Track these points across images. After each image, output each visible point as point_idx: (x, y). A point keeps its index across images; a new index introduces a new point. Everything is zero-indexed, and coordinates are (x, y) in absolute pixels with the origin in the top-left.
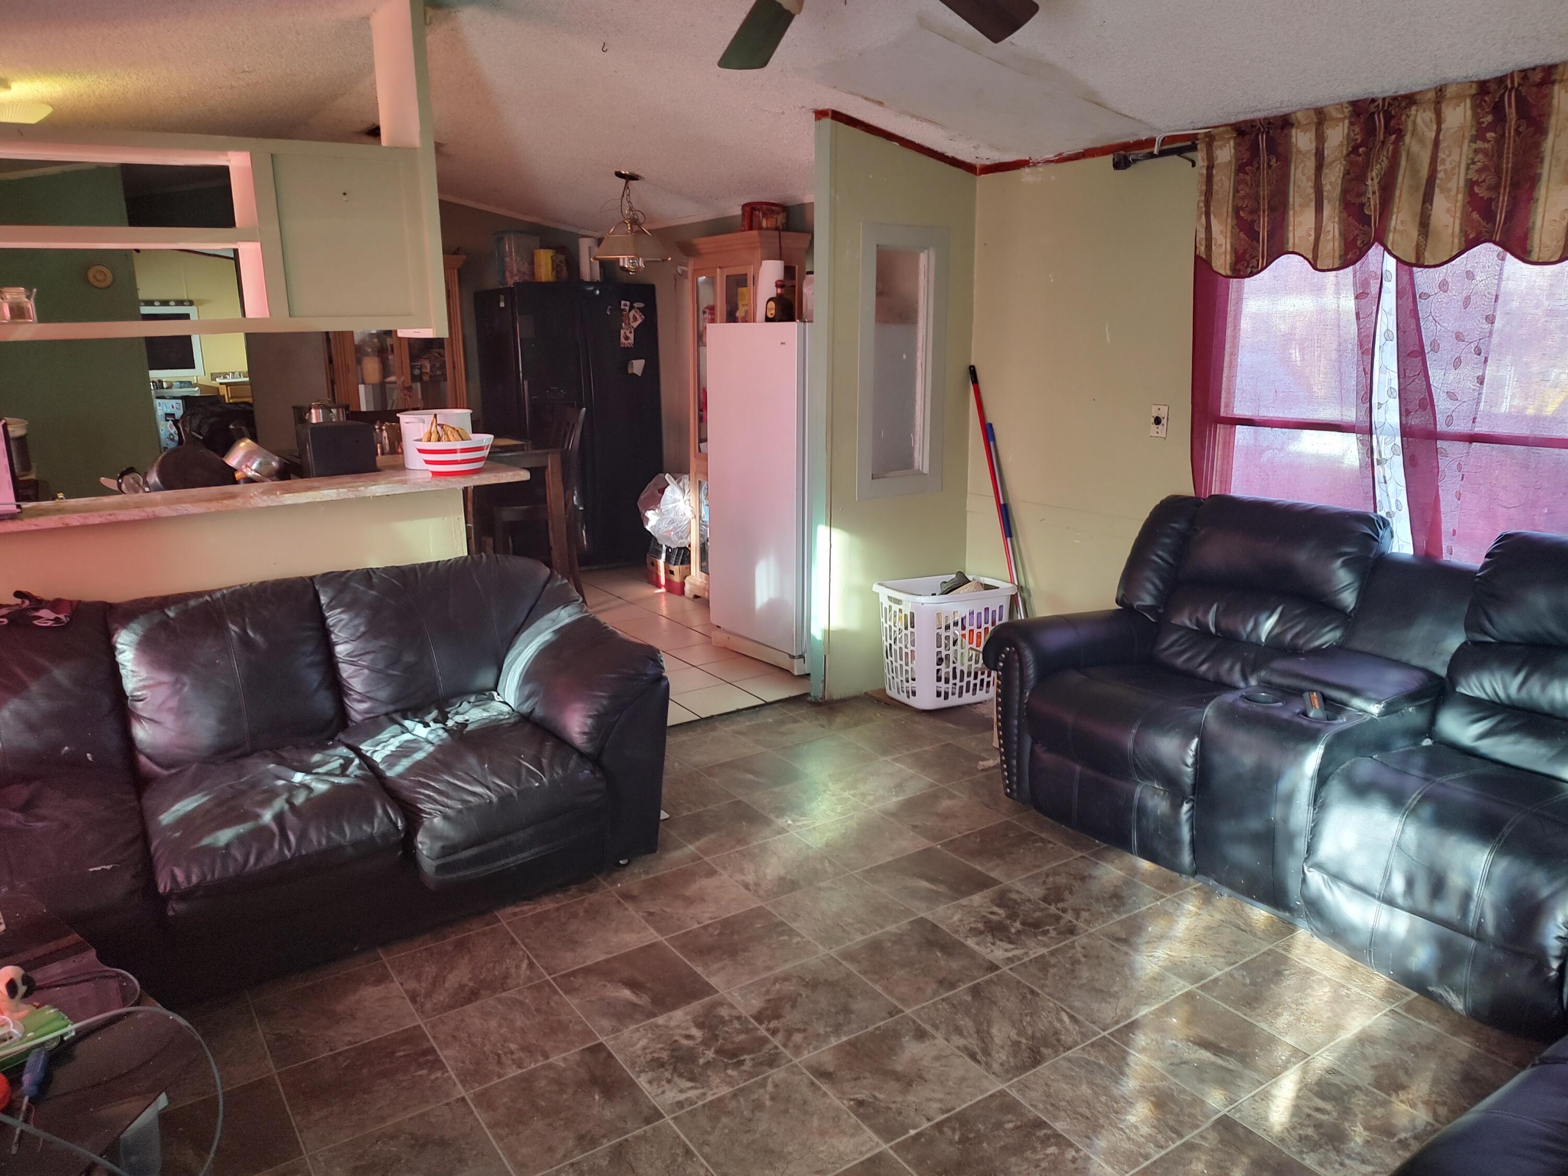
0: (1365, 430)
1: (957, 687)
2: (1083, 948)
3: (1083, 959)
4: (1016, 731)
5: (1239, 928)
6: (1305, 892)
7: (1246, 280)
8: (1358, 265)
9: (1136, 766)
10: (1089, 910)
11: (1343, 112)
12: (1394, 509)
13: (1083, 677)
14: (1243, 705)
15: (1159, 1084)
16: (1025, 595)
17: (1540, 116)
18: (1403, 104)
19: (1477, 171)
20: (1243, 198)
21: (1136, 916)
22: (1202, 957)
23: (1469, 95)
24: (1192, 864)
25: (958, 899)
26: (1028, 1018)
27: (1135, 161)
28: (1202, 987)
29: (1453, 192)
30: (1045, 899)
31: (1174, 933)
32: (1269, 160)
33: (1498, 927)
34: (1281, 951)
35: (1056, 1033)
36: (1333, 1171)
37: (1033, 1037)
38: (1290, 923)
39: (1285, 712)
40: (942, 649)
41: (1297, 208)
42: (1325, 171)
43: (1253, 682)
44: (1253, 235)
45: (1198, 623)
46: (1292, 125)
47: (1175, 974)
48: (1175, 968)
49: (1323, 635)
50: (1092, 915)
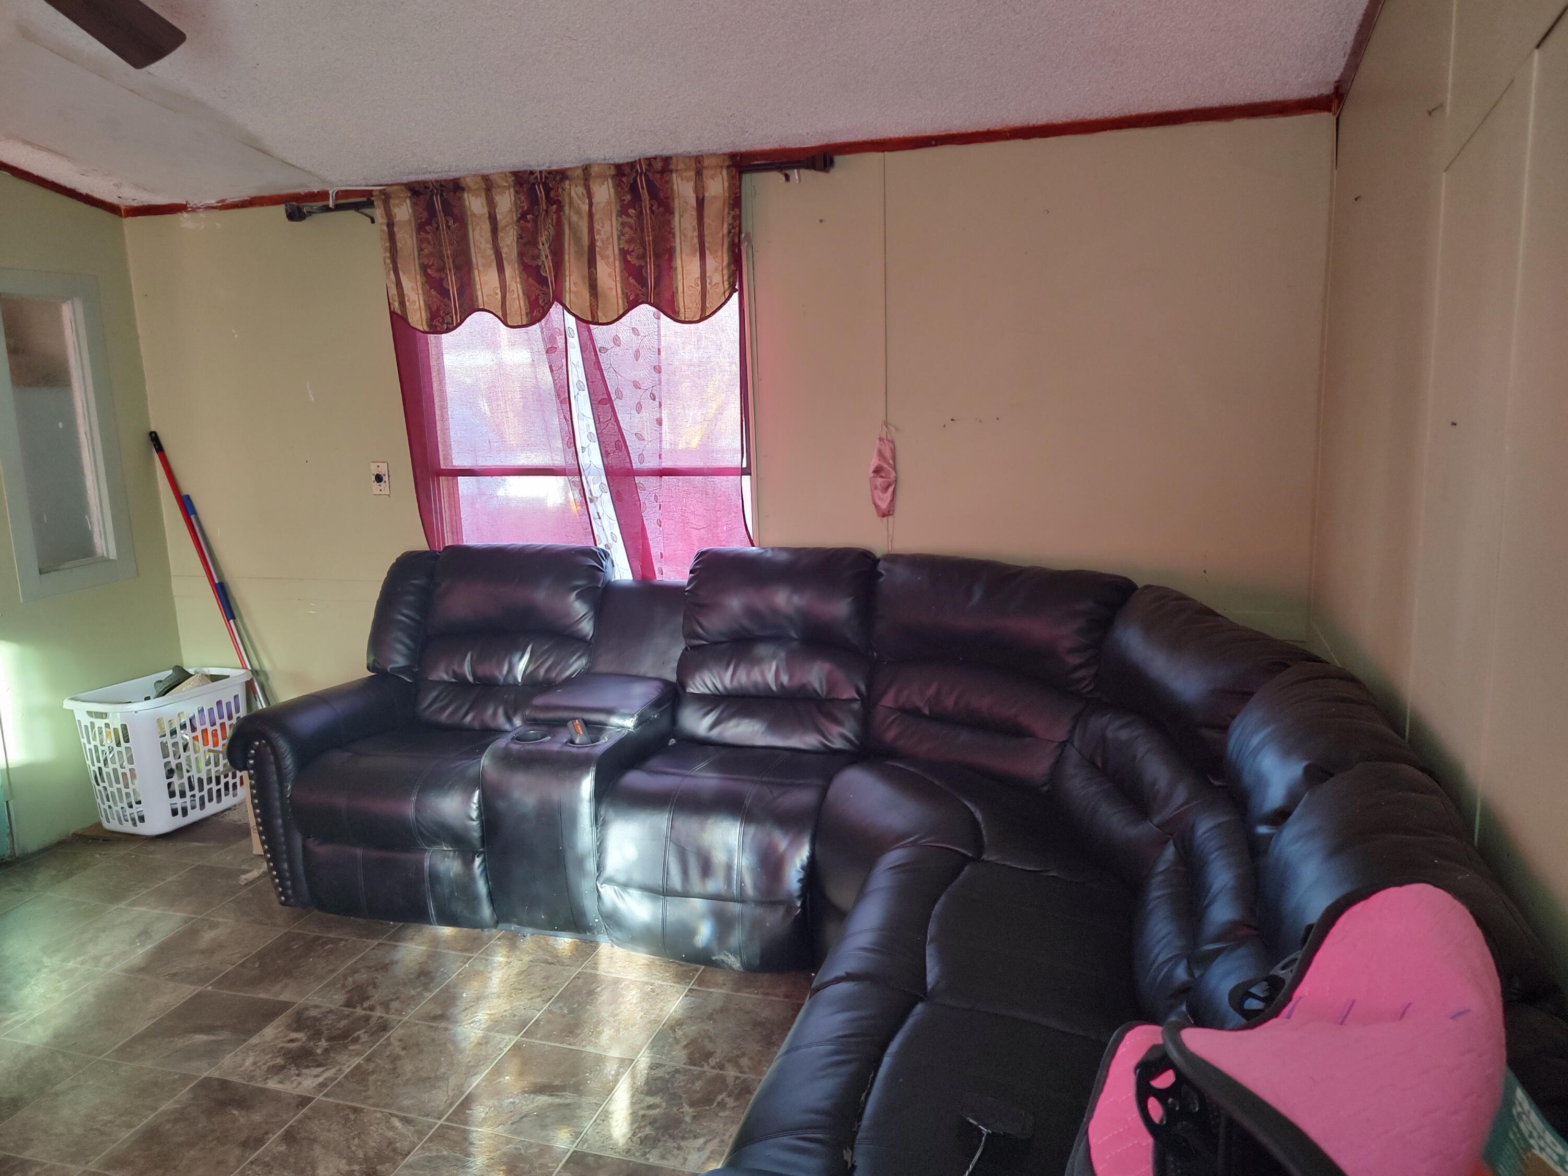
0: (574, 472)
1: (197, 799)
2: (400, 1040)
3: (403, 1053)
4: (281, 831)
5: (547, 962)
6: (603, 909)
7: (443, 335)
8: (543, 322)
9: (421, 833)
10: (398, 998)
11: (507, 182)
12: (611, 541)
13: (347, 754)
14: (516, 747)
15: (505, 1149)
16: (262, 678)
17: (666, 198)
18: (558, 178)
19: (626, 241)
20: (427, 256)
21: (448, 987)
22: (521, 1003)
23: (610, 175)
24: (493, 915)
25: (245, 1041)
26: (356, 1141)
27: (311, 213)
28: (526, 1035)
29: (611, 259)
30: (349, 1004)
31: (490, 990)
32: (447, 222)
33: (755, 887)
34: (589, 971)
35: (390, 1143)
36: (674, 1158)
37: (366, 1159)
38: (591, 942)
39: (554, 744)
40: (171, 758)
41: (481, 268)
42: (501, 234)
43: (518, 722)
44: (445, 293)
45: (455, 675)
46: (463, 189)
47: (497, 1032)
48: (496, 1025)
49: (571, 666)
50: (403, 1002)
